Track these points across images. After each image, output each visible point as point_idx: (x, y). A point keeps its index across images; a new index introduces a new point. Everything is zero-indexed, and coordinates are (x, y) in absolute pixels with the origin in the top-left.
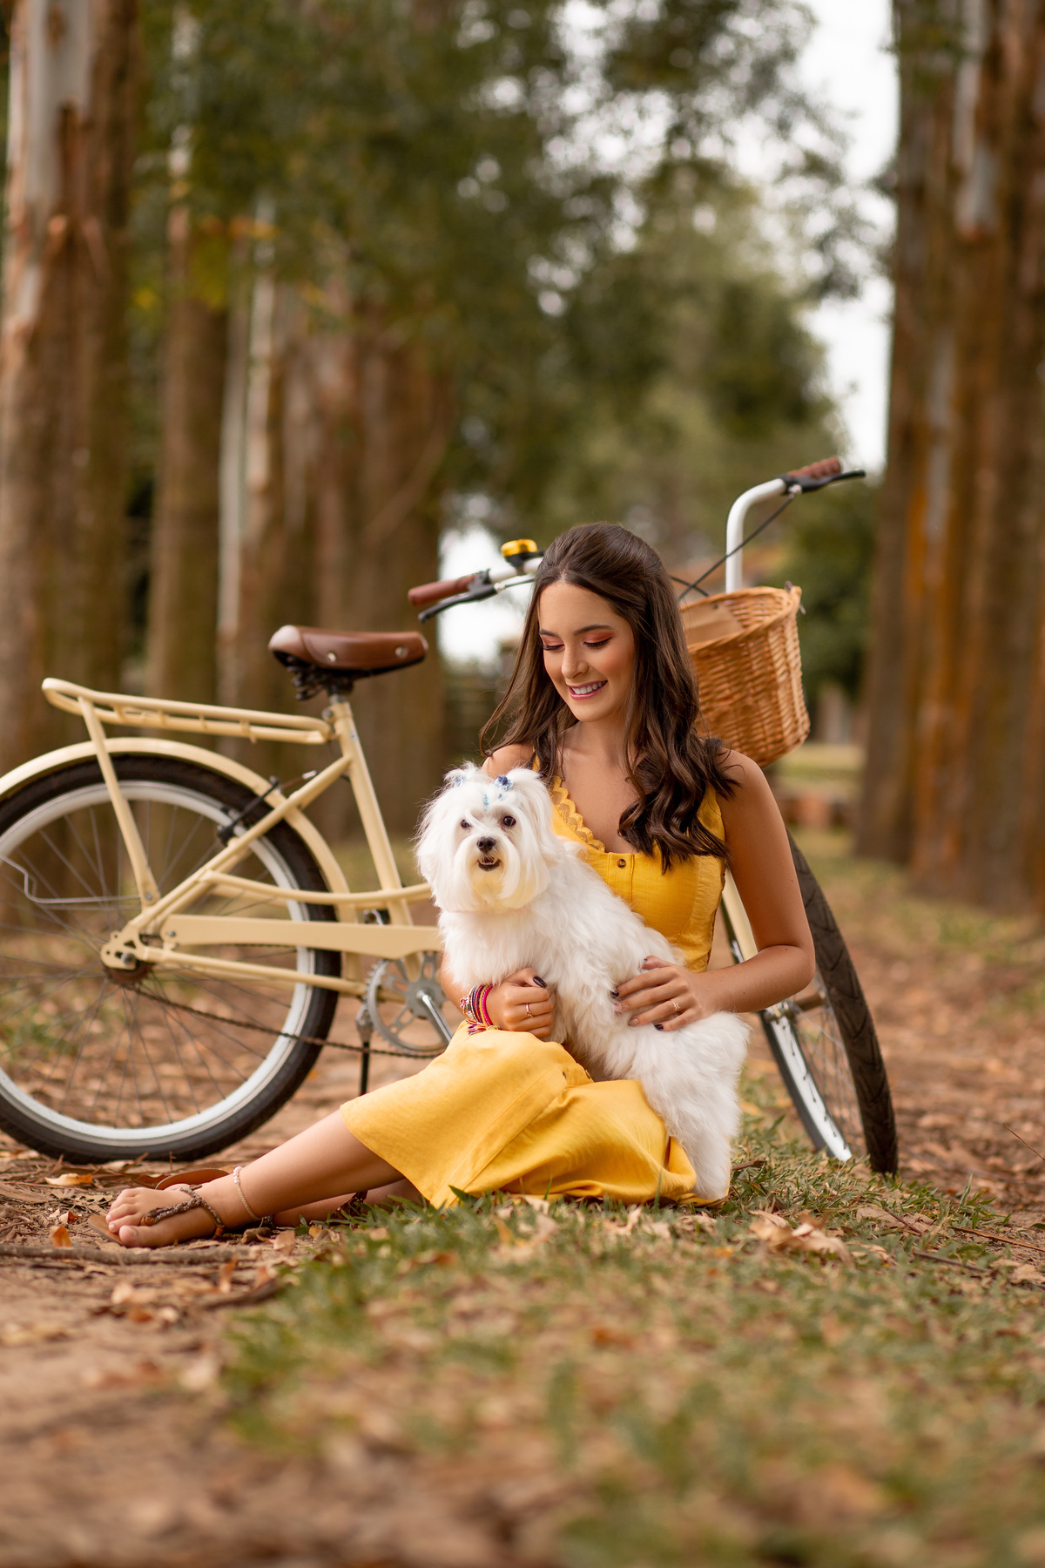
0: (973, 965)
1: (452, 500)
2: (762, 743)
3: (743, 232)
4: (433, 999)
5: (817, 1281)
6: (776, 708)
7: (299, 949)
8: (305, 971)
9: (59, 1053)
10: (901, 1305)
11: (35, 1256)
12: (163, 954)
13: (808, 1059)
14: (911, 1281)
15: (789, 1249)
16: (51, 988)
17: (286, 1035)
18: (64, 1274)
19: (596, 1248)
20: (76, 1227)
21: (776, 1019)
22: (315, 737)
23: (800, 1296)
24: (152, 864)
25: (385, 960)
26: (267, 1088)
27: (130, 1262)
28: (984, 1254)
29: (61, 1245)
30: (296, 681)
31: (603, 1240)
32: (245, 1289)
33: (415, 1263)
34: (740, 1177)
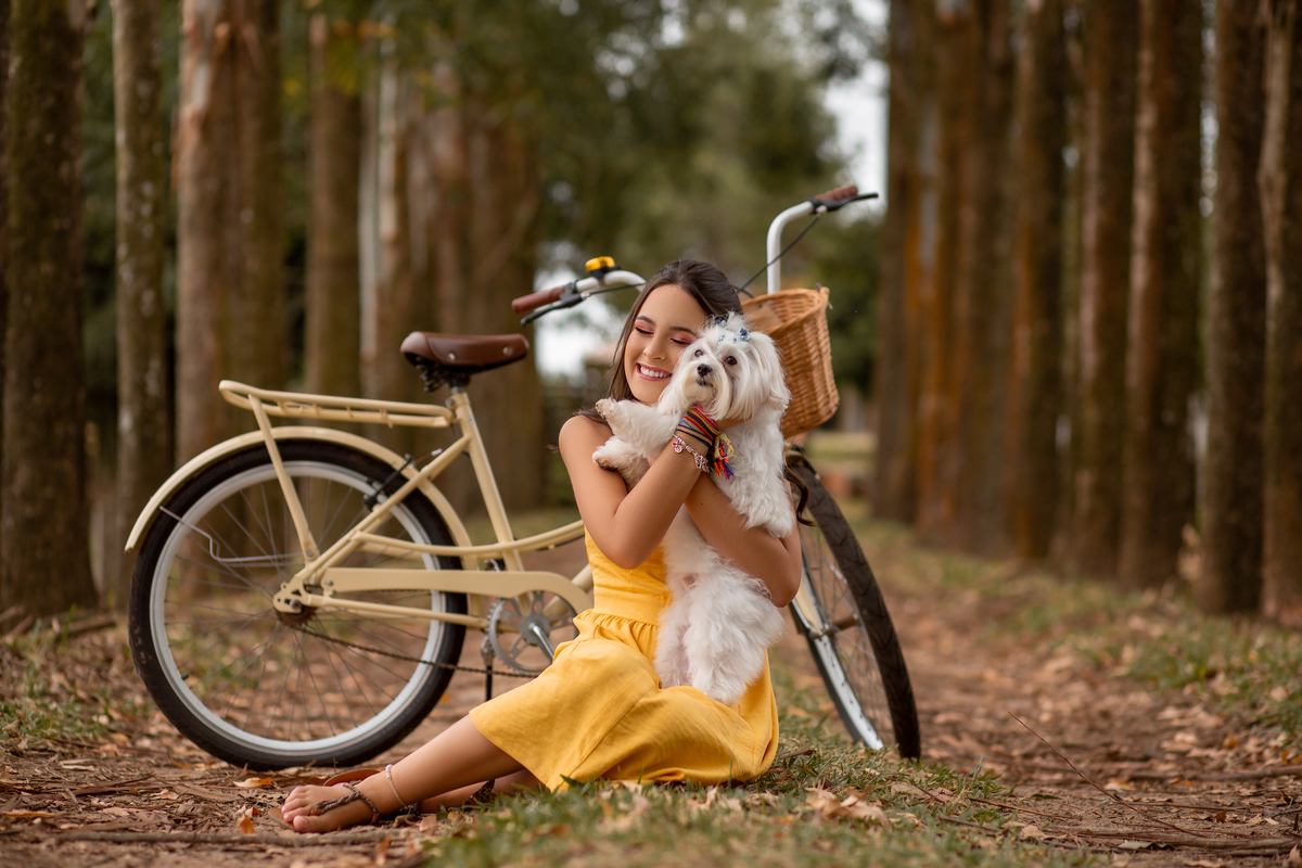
0: (970, 598)
1: (544, 248)
2: (801, 415)
3: (767, 28)
4: (542, 629)
5: (864, 841)
6: (811, 386)
7: (432, 592)
8: (438, 610)
9: (244, 687)
10: (933, 857)
11: (226, 842)
12: (324, 600)
13: (846, 669)
14: (938, 840)
15: (839, 818)
16: (236, 637)
17: (425, 662)
18: (250, 855)
19: (683, 819)
20: (259, 819)
21: (819, 637)
22: (441, 422)
23: (851, 851)
24: (312, 528)
25: (502, 599)
26: (410, 706)
27: (303, 845)
28: (996, 818)
29: (246, 832)
30: (423, 377)
31: (688, 813)
32: (397, 862)
33: (535, 834)
34: (795, 763)
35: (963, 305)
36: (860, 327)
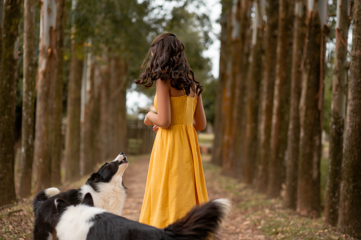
35: (235, 114)
36: (212, 107)
